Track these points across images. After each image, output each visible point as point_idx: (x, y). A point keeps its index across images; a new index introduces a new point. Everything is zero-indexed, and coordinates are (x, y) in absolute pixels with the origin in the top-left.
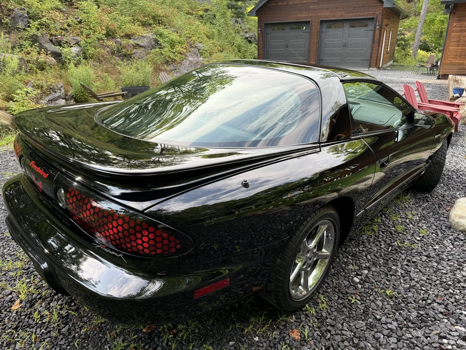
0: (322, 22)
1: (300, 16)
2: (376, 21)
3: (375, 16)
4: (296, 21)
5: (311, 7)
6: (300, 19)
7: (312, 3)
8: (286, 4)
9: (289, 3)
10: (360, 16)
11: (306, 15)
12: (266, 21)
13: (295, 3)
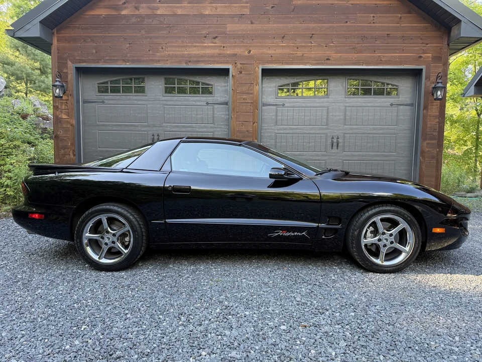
0: (267, 73)
1: (195, 51)
2: (428, 78)
3: (423, 67)
4: (184, 66)
5: (230, 27)
6: (197, 62)
7: (233, 16)
8: (149, 12)
9: (159, 12)
10: (381, 63)
11: (217, 51)
12: (84, 61)
13: (179, 12)
